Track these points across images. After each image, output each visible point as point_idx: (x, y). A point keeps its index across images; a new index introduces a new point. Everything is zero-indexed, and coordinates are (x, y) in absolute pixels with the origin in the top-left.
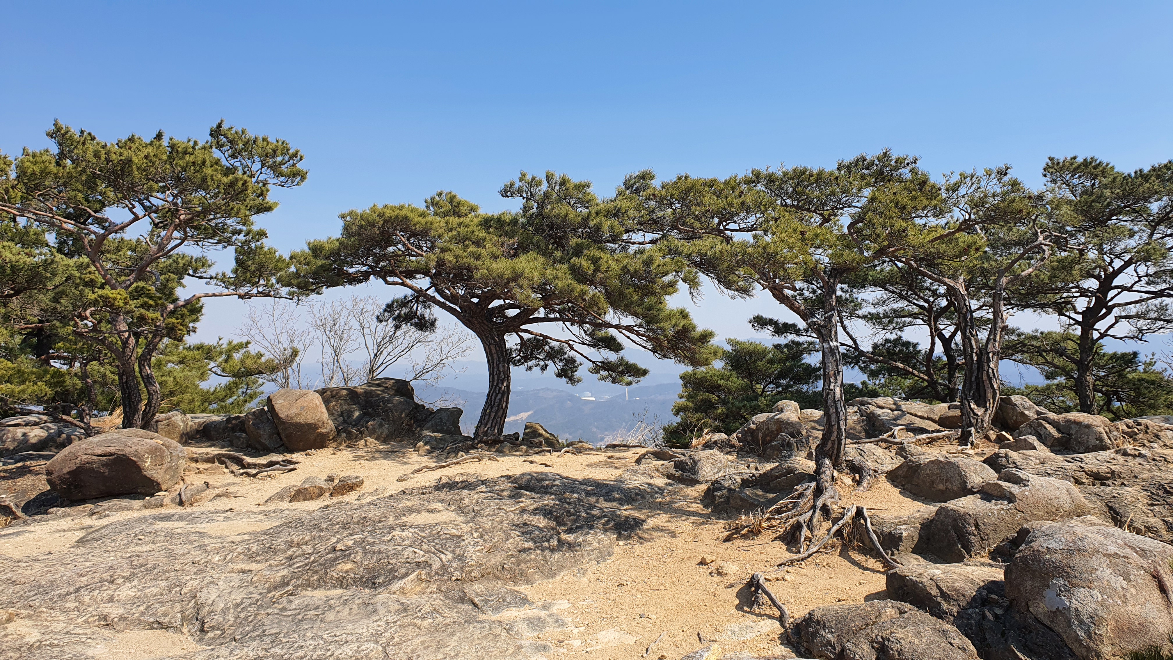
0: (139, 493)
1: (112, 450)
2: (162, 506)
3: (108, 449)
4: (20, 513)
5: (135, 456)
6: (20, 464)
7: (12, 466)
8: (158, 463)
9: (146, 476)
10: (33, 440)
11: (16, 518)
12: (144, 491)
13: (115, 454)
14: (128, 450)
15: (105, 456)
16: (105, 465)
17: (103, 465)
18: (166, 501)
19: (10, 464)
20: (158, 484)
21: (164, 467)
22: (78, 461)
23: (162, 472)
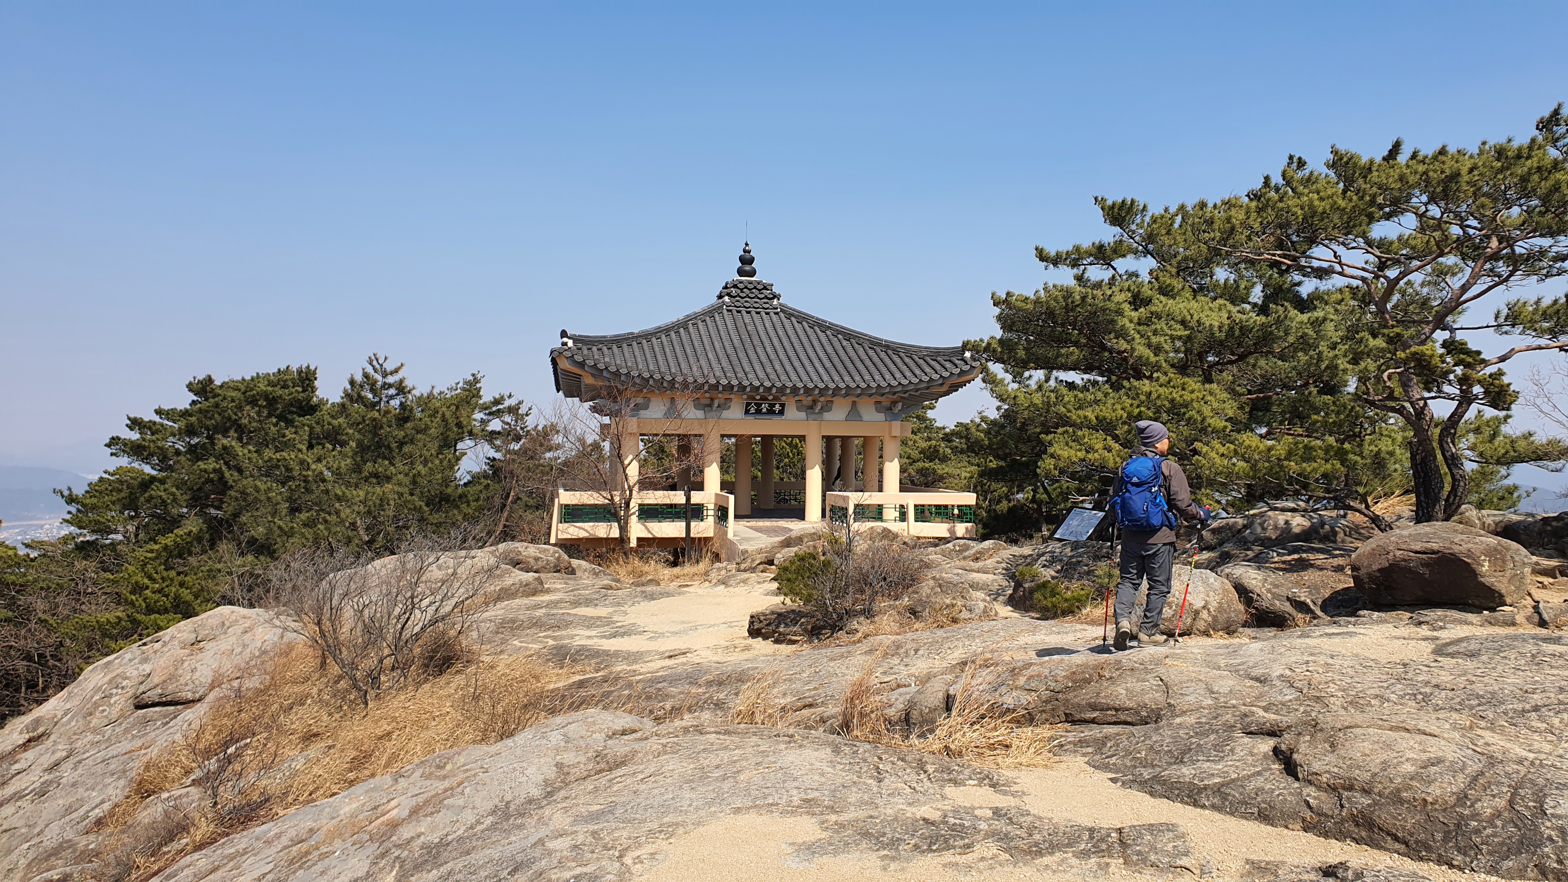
0: (1470, 605)
1: (1435, 546)
2: (1514, 624)
3: (1429, 545)
4: (1319, 612)
5: (1468, 557)
6: (1296, 556)
7: (1289, 558)
8: (1498, 568)
9: (1483, 584)
10: (1297, 530)
11: (1315, 617)
12: (1477, 603)
13: (1438, 552)
14: (1456, 549)
15: (1424, 553)
16: (1425, 564)
17: (1422, 565)
18: (1519, 618)
19: (1284, 554)
20: (1501, 596)
21: (1508, 573)
22: (1391, 556)
23: (1505, 580)
